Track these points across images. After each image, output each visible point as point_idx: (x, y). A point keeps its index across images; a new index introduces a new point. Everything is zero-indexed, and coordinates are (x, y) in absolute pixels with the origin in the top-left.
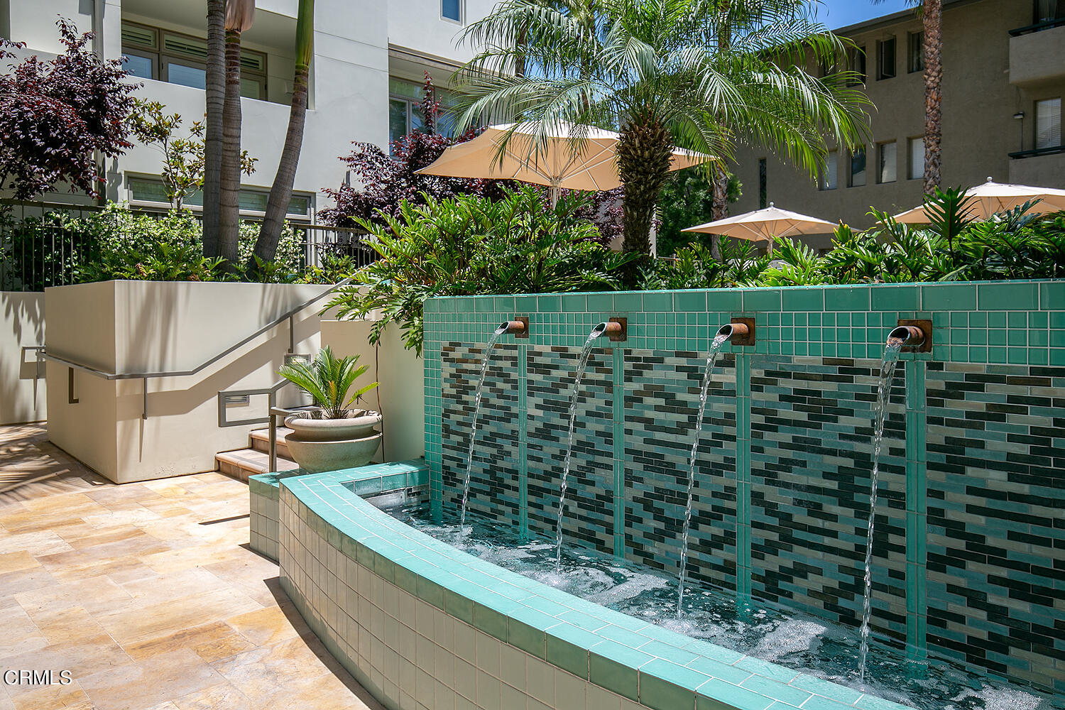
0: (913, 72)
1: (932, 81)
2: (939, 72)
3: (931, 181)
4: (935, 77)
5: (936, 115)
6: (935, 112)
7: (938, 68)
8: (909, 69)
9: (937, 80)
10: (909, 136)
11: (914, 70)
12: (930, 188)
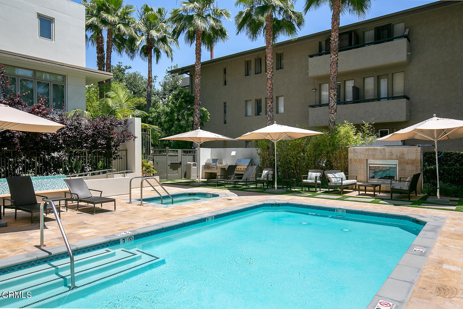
0: (278, 69)
1: (269, 76)
2: (272, 72)
3: (269, 118)
4: (270, 74)
5: (271, 90)
6: (270, 89)
7: (271, 70)
8: (277, 68)
9: (271, 76)
10: (277, 96)
11: (279, 68)
12: (269, 121)
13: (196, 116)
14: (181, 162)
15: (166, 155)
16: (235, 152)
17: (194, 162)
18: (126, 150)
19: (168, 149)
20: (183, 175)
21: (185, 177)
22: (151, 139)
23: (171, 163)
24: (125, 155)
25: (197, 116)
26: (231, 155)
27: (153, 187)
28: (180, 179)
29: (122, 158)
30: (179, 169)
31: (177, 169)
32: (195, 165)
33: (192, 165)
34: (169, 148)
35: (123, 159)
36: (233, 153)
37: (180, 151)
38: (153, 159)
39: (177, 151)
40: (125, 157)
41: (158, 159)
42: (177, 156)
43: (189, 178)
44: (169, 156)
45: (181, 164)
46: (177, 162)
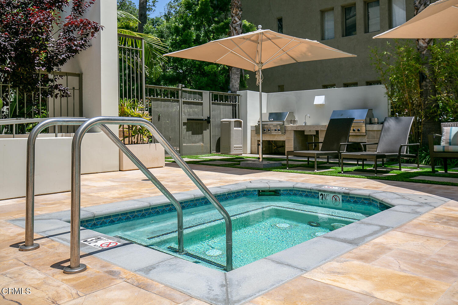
13: (234, 31)
14: (209, 118)
15: (178, 101)
16: (323, 97)
17: (236, 118)
18: (80, 76)
19: (182, 87)
20: (214, 147)
21: (218, 150)
22: (144, 65)
23: (188, 119)
24: (77, 87)
25: (236, 30)
26: (314, 104)
27: (145, 170)
28: (208, 153)
29: (67, 96)
30: (206, 133)
31: (202, 133)
32: (239, 124)
33: (233, 125)
34: (184, 86)
35: (70, 99)
36: (319, 100)
37: (207, 94)
38: (150, 109)
39: (201, 94)
40: (77, 92)
41: (160, 110)
42: (201, 104)
43: (228, 152)
44: (184, 103)
45: (208, 121)
46: (202, 118)
